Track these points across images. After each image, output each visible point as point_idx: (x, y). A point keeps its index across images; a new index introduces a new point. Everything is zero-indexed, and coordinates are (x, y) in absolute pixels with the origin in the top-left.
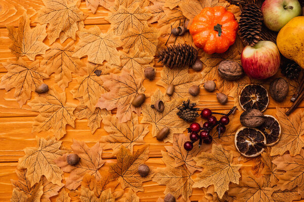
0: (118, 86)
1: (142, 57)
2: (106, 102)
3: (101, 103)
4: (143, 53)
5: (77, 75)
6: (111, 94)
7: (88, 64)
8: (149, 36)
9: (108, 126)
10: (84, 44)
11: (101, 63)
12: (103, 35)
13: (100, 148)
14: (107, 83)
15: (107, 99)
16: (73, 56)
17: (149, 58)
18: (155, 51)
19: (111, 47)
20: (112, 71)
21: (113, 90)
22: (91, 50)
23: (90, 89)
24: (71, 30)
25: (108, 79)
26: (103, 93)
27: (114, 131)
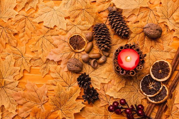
0: (64, 44)
1: (83, 25)
2: (54, 55)
3: (50, 55)
4: (84, 22)
5: (35, 35)
6: (58, 50)
7: (43, 28)
8: (90, 10)
9: (54, 73)
10: (42, 13)
11: (53, 27)
12: (56, 8)
13: (46, 89)
14: (56, 42)
15: (55, 53)
16: (33, 21)
17: (88, 26)
18: (93, 22)
19: (61, 16)
20: (60, 33)
21: (60, 47)
22: (46, 17)
23: (43, 46)
24: (33, 2)
25: (58, 39)
26: (53, 49)
27: (57, 77)
